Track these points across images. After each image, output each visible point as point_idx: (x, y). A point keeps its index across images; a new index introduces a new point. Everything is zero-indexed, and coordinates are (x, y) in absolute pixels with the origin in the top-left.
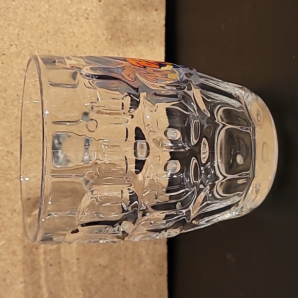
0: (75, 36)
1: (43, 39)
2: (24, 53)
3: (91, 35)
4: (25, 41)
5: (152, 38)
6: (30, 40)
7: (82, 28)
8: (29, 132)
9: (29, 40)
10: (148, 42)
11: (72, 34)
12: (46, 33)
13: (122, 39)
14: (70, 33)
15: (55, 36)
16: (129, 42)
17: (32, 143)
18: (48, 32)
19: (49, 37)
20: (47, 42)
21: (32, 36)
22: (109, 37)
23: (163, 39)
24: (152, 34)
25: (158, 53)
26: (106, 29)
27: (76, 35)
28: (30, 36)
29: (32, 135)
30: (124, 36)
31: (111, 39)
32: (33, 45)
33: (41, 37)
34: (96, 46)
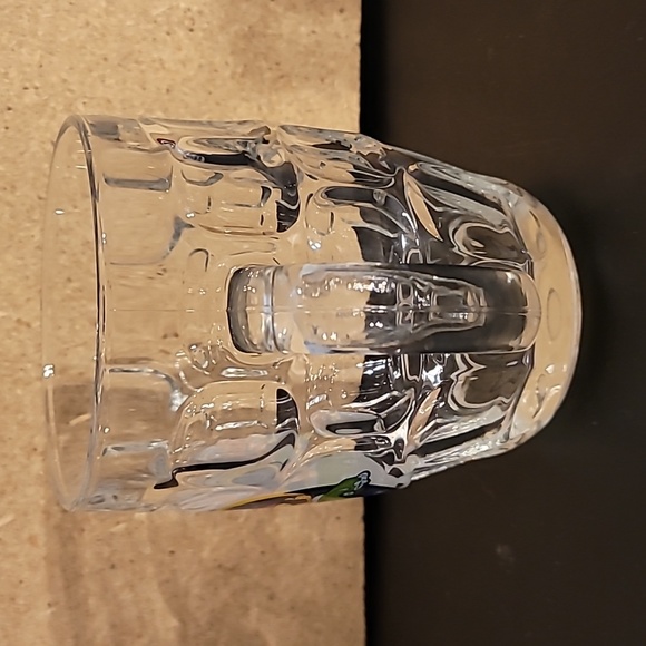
0: (164, 68)
1: (95, 74)
2: (53, 105)
3: (201, 66)
4: (54, 79)
5: (332, 72)
6: (65, 77)
7: (180, 49)
8: (69, 280)
9: (64, 75)
10: (322, 80)
11: (157, 65)
12: (102, 62)
13: (268, 75)
14: (154, 61)
15: (120, 69)
16: (282, 80)
17: (74, 304)
18: (105, 59)
19: (109, 71)
20: (103, 81)
21: (71, 69)
22: (239, 70)
23: (356, 74)
24: (332, 64)
25: (346, 106)
26: (232, 53)
27: (167, 65)
28: (67, 67)
29: (75, 285)
30: (270, 69)
31: (243, 75)
32: (73, 87)
33: (91, 71)
34: (211, 89)
